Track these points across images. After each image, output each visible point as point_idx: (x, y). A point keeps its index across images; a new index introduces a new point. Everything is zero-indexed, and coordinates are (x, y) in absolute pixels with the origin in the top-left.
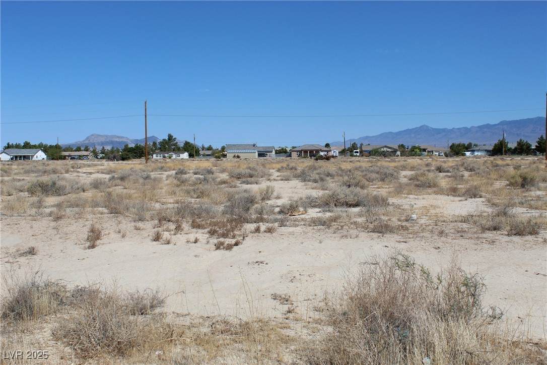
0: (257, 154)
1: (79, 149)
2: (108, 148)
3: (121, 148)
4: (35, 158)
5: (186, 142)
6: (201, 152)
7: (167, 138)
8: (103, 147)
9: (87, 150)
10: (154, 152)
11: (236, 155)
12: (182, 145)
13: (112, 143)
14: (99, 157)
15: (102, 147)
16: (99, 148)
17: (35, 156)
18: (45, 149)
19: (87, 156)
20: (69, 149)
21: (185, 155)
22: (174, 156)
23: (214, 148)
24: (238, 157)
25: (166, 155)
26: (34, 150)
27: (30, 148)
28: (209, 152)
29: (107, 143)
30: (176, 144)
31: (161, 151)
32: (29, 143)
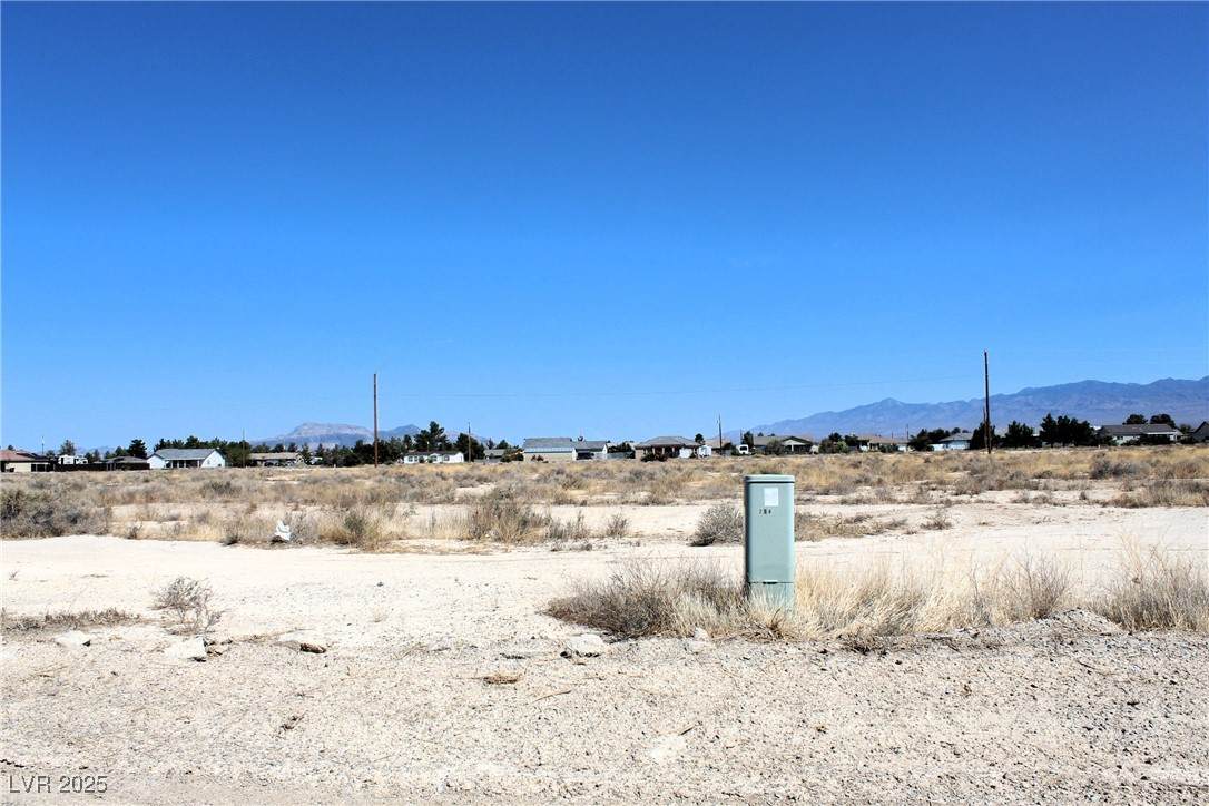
0: (575, 454)
1: (279, 449)
2: (331, 446)
3: (351, 445)
4: (204, 465)
5: (461, 435)
6: (487, 452)
7: (428, 429)
8: (321, 446)
9: (292, 450)
10: (406, 452)
11: (537, 456)
12: (453, 439)
13: (339, 437)
14: (313, 462)
15: (318, 445)
16: (313, 447)
17: (205, 462)
18: (224, 449)
19: (292, 460)
20: (263, 448)
21: (459, 457)
22: (439, 459)
23: (511, 443)
24: (540, 459)
25: (426, 458)
26: (205, 451)
27: (198, 447)
28: (501, 452)
29: (329, 438)
30: (443, 439)
31: (419, 450)
32: (196, 440)
